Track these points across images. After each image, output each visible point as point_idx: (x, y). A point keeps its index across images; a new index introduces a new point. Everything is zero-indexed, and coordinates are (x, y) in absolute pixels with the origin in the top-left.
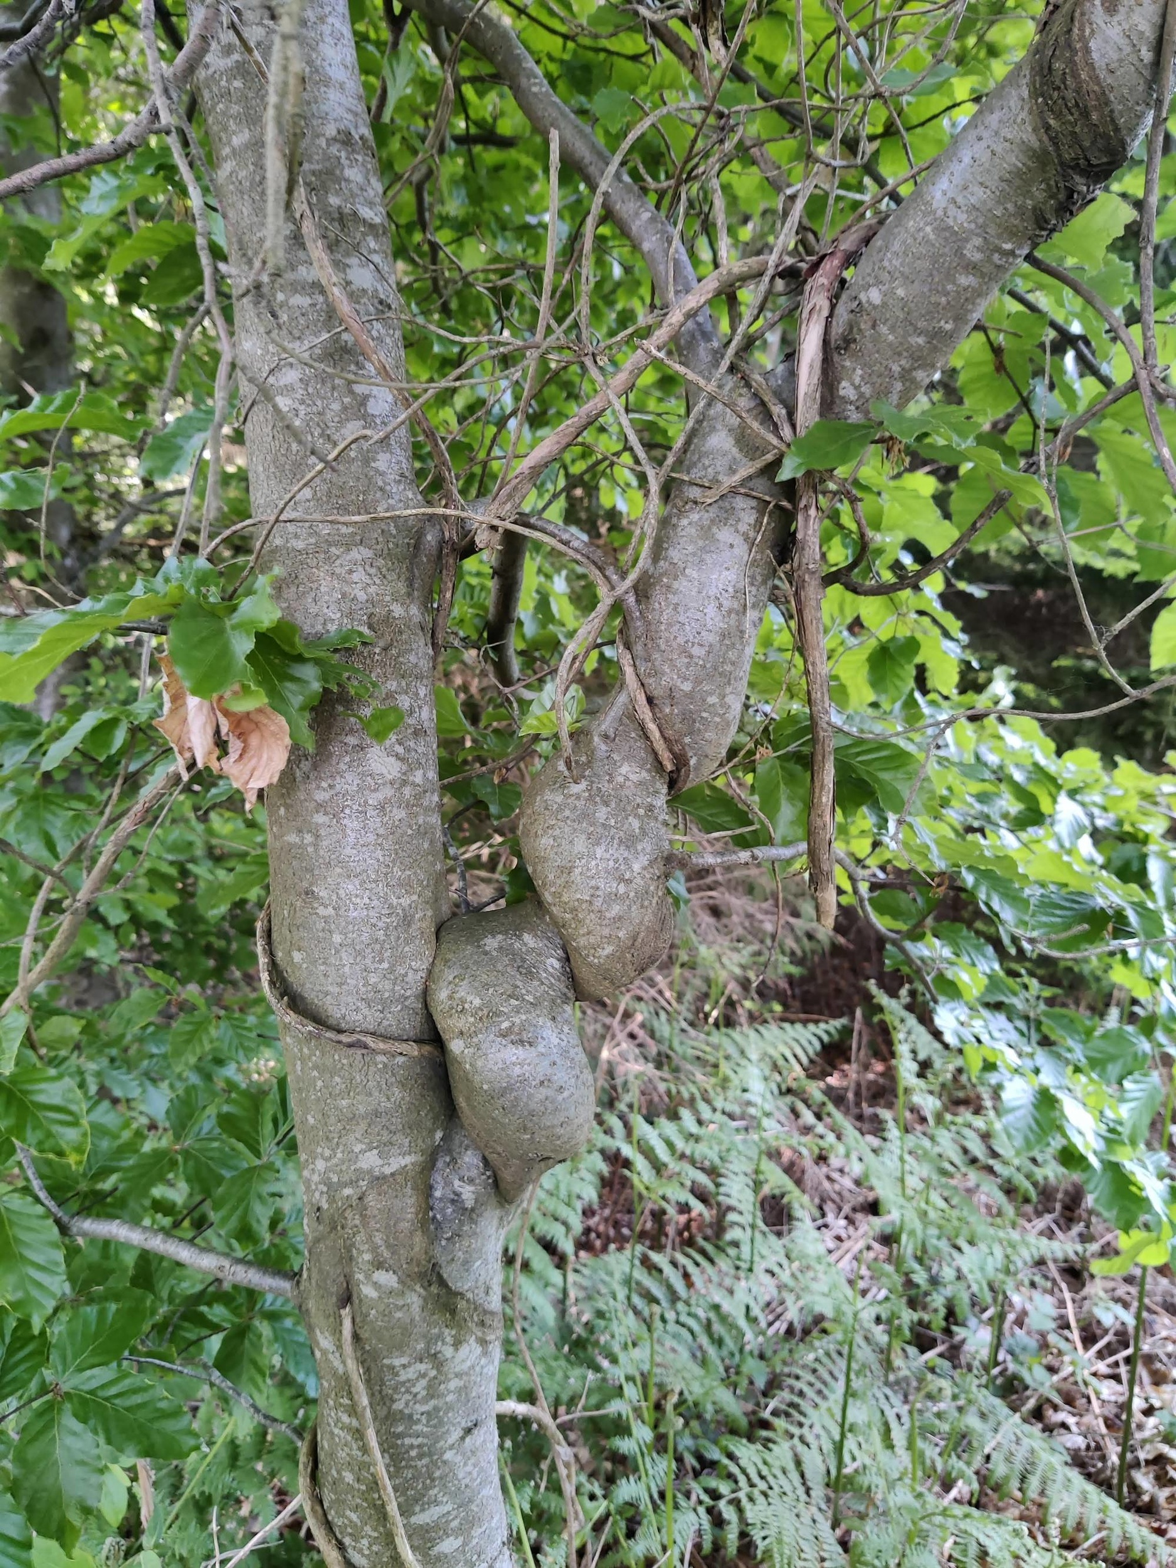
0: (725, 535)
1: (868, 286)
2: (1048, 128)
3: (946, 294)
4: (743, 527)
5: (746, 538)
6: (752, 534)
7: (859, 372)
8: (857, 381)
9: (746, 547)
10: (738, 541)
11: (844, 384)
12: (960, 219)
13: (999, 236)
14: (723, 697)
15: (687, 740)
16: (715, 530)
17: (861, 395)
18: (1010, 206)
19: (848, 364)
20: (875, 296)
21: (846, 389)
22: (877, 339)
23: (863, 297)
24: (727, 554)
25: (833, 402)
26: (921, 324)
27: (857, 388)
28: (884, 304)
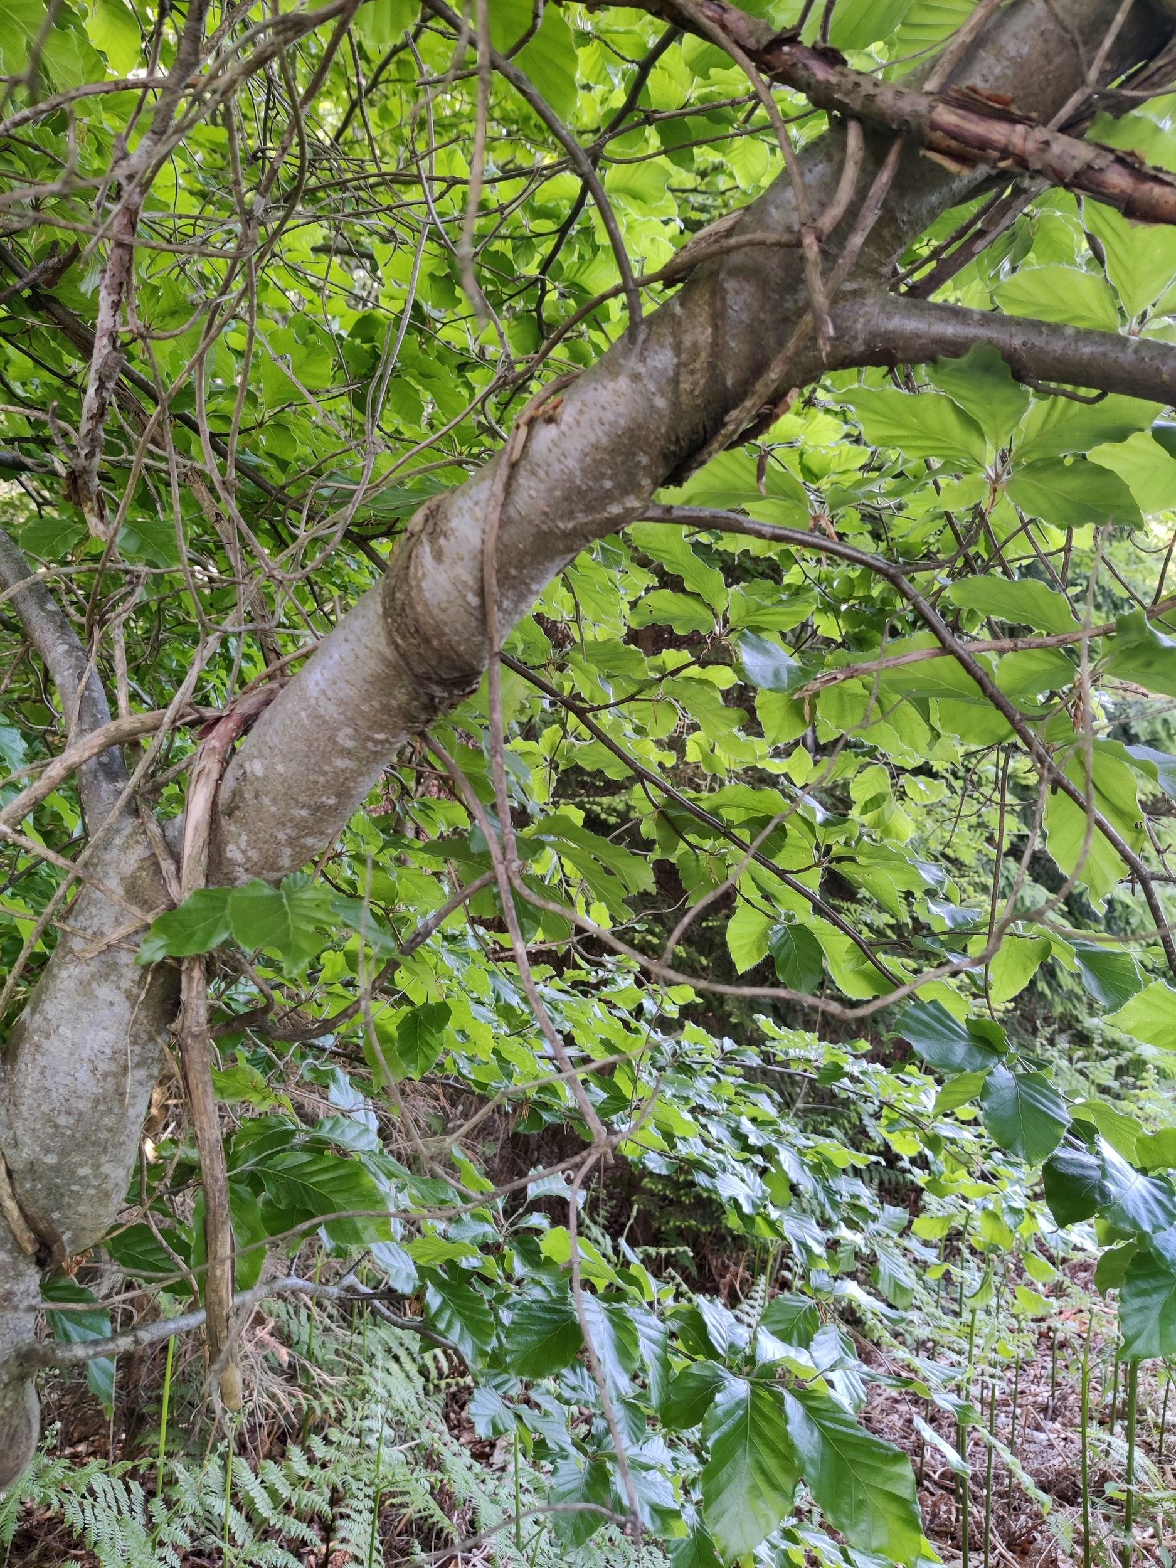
0: (104, 992)
1: (252, 757)
2: (397, 647)
3: (325, 774)
4: (125, 984)
5: (129, 995)
6: (135, 991)
7: (244, 837)
8: (243, 845)
9: (128, 1005)
10: (119, 998)
11: (230, 847)
12: (331, 711)
13: (370, 728)
14: (97, 1167)
15: (56, 1215)
16: (94, 985)
17: (249, 859)
18: (375, 704)
19: (233, 828)
20: (256, 768)
21: (232, 852)
22: (259, 809)
23: (247, 766)
24: (106, 1012)
25: (220, 863)
26: (302, 798)
27: (244, 852)
28: (266, 777)
